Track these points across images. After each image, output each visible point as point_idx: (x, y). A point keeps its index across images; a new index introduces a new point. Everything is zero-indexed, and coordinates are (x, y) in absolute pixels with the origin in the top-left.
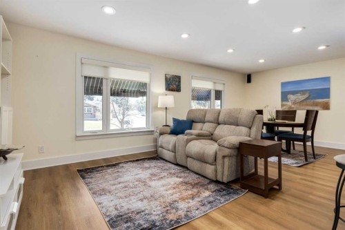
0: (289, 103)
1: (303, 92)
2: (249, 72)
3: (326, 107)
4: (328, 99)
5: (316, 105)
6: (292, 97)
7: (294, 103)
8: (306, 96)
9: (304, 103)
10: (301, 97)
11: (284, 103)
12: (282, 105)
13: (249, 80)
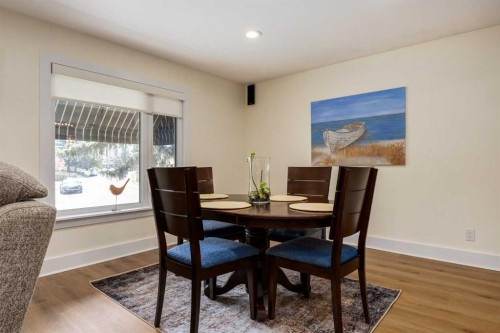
0: (327, 151)
1: (353, 124)
2: (250, 80)
3: (398, 159)
4: (402, 141)
5: (378, 153)
6: (331, 136)
7: (337, 150)
8: (359, 133)
9: (357, 149)
10: (348, 136)
11: (318, 150)
12: (314, 155)
13: (251, 100)
